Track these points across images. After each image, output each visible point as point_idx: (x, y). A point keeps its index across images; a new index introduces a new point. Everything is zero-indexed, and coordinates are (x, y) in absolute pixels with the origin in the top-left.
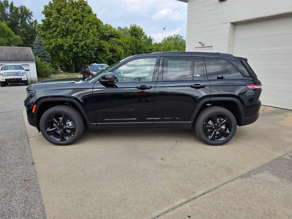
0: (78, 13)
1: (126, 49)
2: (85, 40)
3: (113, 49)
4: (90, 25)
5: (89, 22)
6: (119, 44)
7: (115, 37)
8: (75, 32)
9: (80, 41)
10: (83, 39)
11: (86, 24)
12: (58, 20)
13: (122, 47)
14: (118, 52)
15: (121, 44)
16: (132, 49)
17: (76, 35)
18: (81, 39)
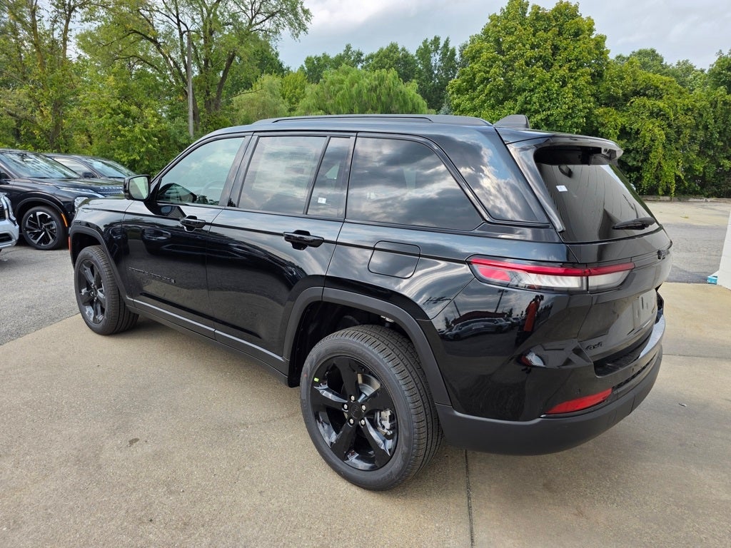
0: (546, 41)
1: (678, 127)
2: (549, 109)
3: (631, 129)
4: (570, 70)
5: (570, 61)
6: (657, 114)
7: (644, 95)
8: (524, 90)
9: (533, 112)
10: (541, 106)
11: (560, 66)
12: (491, 66)
13: (663, 123)
14: (644, 136)
15: (664, 115)
16: (706, 128)
17: (526, 98)
18: (537, 106)
